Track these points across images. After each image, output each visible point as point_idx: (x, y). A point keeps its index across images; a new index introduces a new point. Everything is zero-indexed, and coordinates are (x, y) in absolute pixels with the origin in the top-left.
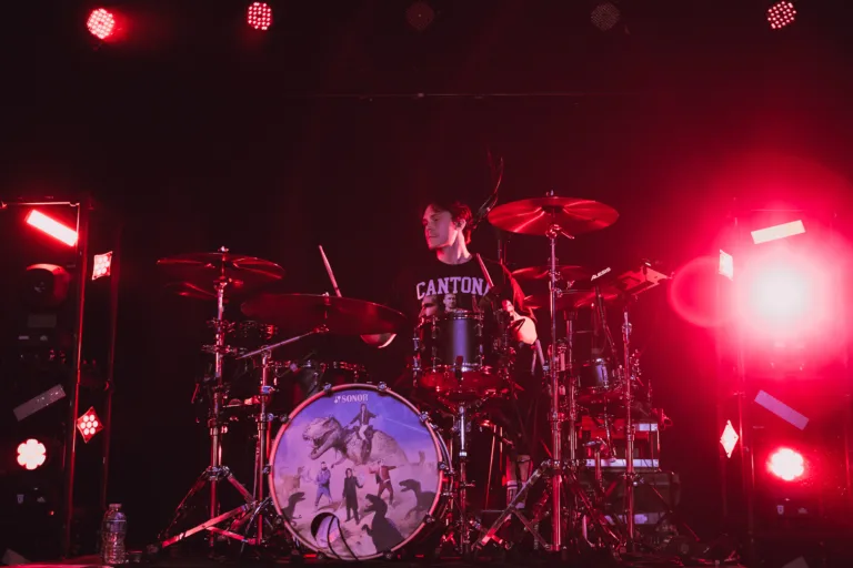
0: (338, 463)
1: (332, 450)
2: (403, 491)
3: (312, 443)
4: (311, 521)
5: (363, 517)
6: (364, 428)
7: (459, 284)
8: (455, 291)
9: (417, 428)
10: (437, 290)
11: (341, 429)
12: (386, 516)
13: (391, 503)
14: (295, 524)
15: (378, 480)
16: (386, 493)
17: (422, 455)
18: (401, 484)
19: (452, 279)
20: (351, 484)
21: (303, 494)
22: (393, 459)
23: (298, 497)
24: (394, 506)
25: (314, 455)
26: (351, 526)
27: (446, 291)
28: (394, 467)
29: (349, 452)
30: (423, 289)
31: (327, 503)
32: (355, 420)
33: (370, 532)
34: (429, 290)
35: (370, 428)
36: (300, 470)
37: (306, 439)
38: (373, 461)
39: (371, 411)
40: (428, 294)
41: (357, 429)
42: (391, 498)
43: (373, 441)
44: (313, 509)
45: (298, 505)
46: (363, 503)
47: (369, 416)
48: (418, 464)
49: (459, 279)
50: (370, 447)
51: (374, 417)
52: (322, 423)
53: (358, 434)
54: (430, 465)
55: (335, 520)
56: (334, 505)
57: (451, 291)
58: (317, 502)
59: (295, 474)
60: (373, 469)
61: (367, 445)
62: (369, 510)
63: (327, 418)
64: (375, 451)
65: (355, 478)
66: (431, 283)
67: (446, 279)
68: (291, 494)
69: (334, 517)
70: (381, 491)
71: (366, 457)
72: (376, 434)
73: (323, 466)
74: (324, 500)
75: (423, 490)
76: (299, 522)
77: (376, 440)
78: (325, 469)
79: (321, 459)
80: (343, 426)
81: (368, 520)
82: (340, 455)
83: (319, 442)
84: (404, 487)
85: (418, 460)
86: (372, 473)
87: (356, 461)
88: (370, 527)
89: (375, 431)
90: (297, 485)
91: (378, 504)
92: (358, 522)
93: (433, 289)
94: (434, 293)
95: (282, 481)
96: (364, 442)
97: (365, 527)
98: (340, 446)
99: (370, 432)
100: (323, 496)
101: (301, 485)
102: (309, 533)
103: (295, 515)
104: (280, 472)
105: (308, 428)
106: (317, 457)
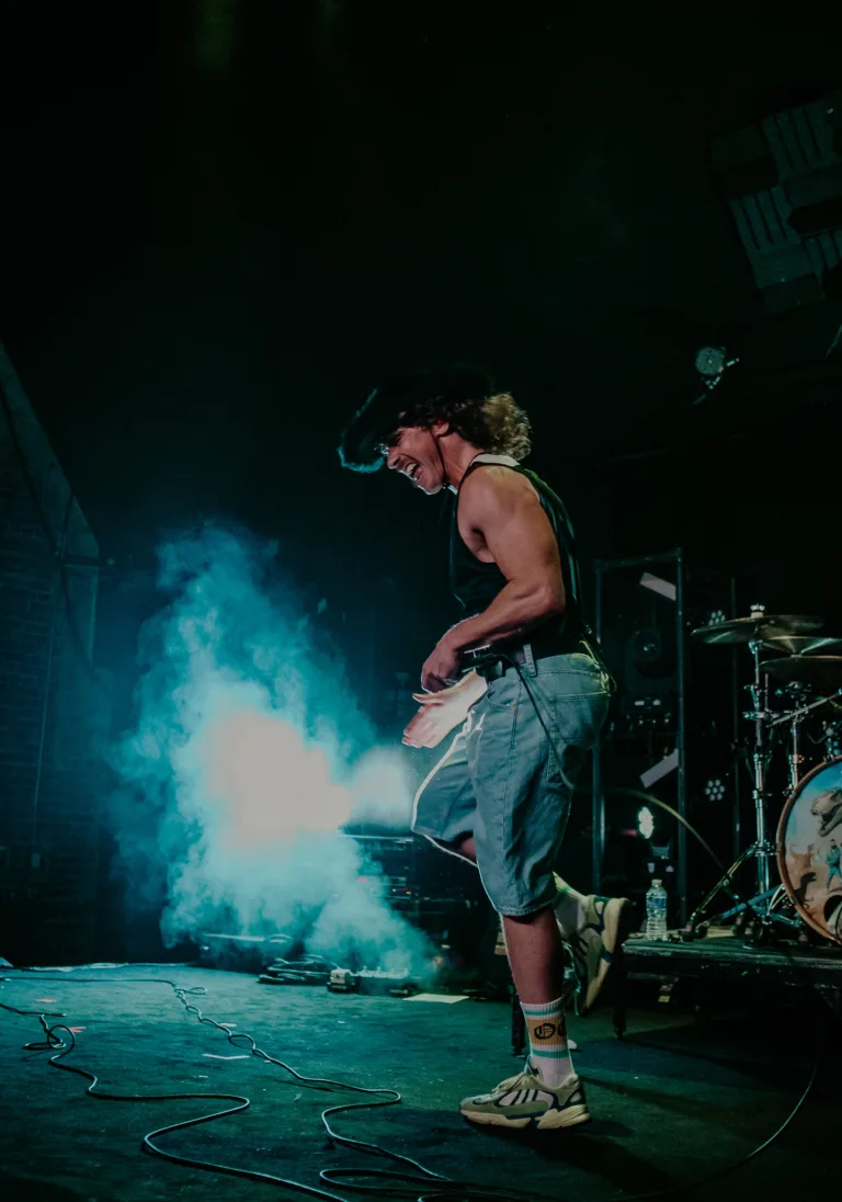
4: (823, 904)
14: (808, 907)
21: (813, 874)
23: (808, 878)
25: (823, 832)
36: (810, 848)
37: (814, 814)
44: (825, 890)
45: (810, 886)
52: (830, 796)
58: (828, 884)
59: (805, 852)
63: (835, 791)
68: (802, 874)
73: (833, 844)
76: (811, 905)
78: (834, 847)
83: (827, 818)
90: (807, 865)
95: (793, 861)
100: (834, 877)
101: (812, 863)
102: (823, 917)
103: (807, 897)
104: (791, 850)
105: (815, 802)
106: (827, 834)
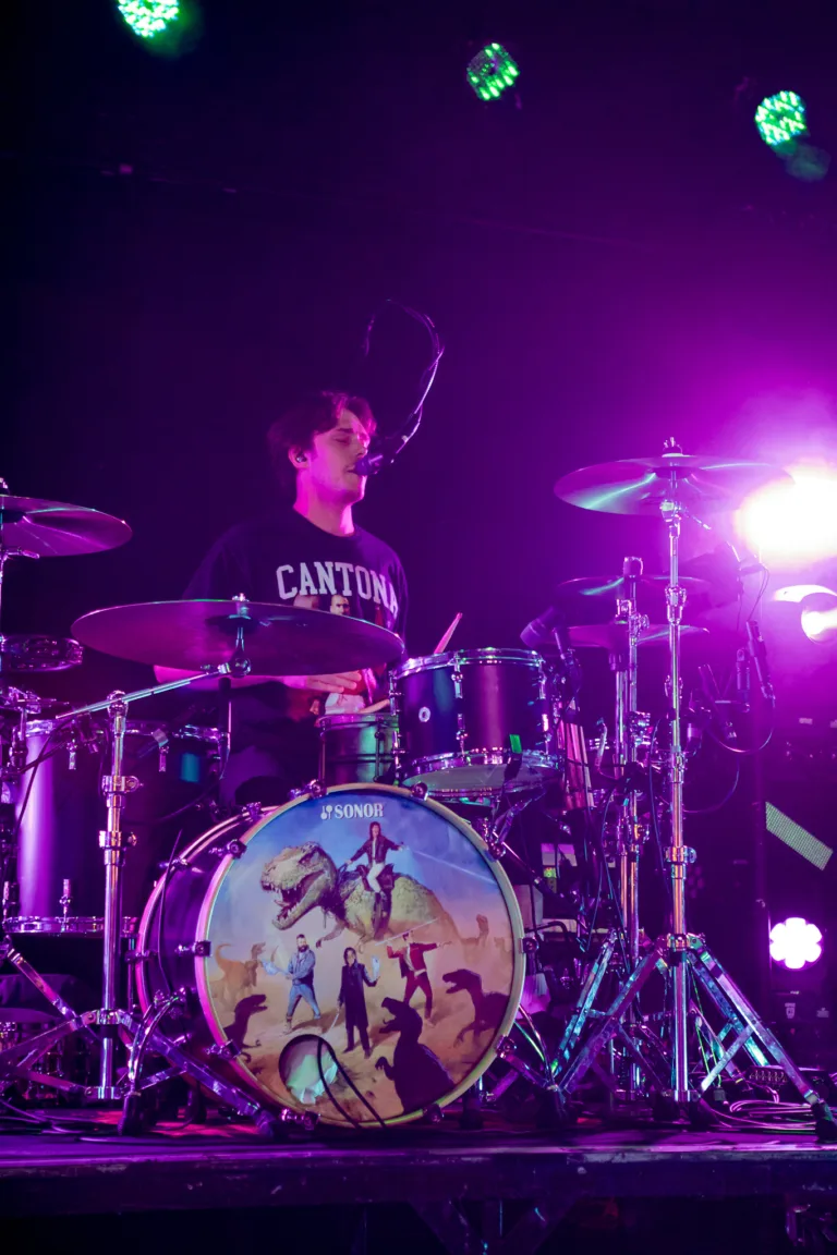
0: (329, 937)
1: (318, 910)
2: (451, 991)
3: (280, 897)
4: (275, 1051)
5: (376, 1042)
6: (377, 869)
7: (352, 576)
8: (347, 592)
9: (474, 873)
10: (317, 586)
11: (334, 870)
12: (421, 1040)
13: (428, 1014)
14: (249, 1060)
15: (405, 971)
16: (419, 996)
17: (482, 922)
18: (447, 978)
19: (339, 566)
20: (354, 979)
21: (262, 998)
22: (431, 930)
24: (434, 1021)
25: (284, 922)
26: (357, 1060)
27: (333, 591)
28: (433, 946)
29: (350, 916)
30: (292, 581)
31: (309, 1017)
32: (359, 854)
33: (390, 1073)
34: (304, 584)
35: (388, 869)
37: (267, 888)
38: (393, 934)
39: (391, 837)
40: (303, 592)
41: (363, 871)
42: (429, 1005)
43: (394, 893)
44: (284, 1026)
45: (254, 1021)
46: (377, 1015)
47: (386, 845)
48: (475, 941)
49: (350, 566)
50: (388, 906)
51: (395, 848)
52: (300, 856)
53: (365, 881)
54: (500, 942)
55: (324, 1048)
56: (324, 1021)
57: (339, 588)
58: (290, 1016)
59: (246, 957)
60: (395, 949)
61: (384, 903)
62: (387, 1029)
63: (308, 849)
64: (397, 914)
65: (362, 967)
66: (304, 567)
67: (329, 565)
68: (239, 998)
69: (321, 1042)
70: (409, 992)
71: (381, 926)
72: (399, 883)
73: (301, 942)
74: (304, 1011)
75: (486, 989)
76: (255, 1053)
77: (400, 893)
78: (304, 949)
79: (298, 928)
80: (338, 864)
81: (386, 1049)
82: (332, 920)
83: (292, 896)
84: (451, 985)
85: (475, 931)
86: (392, 955)
87: (363, 934)
88: (391, 1062)
89: (398, 875)
91: (404, 1019)
92: (368, 1050)
93: (310, 583)
94: (314, 591)
95: (221, 973)
96: (378, 896)
97: (382, 1062)
98: (333, 902)
99: (388, 877)
100: (302, 1001)
101: (259, 979)
102: (276, 1077)
103: (247, 1040)
104: (218, 954)
105: (270, 867)
106: (290, 925)
